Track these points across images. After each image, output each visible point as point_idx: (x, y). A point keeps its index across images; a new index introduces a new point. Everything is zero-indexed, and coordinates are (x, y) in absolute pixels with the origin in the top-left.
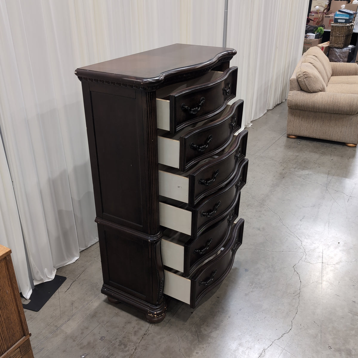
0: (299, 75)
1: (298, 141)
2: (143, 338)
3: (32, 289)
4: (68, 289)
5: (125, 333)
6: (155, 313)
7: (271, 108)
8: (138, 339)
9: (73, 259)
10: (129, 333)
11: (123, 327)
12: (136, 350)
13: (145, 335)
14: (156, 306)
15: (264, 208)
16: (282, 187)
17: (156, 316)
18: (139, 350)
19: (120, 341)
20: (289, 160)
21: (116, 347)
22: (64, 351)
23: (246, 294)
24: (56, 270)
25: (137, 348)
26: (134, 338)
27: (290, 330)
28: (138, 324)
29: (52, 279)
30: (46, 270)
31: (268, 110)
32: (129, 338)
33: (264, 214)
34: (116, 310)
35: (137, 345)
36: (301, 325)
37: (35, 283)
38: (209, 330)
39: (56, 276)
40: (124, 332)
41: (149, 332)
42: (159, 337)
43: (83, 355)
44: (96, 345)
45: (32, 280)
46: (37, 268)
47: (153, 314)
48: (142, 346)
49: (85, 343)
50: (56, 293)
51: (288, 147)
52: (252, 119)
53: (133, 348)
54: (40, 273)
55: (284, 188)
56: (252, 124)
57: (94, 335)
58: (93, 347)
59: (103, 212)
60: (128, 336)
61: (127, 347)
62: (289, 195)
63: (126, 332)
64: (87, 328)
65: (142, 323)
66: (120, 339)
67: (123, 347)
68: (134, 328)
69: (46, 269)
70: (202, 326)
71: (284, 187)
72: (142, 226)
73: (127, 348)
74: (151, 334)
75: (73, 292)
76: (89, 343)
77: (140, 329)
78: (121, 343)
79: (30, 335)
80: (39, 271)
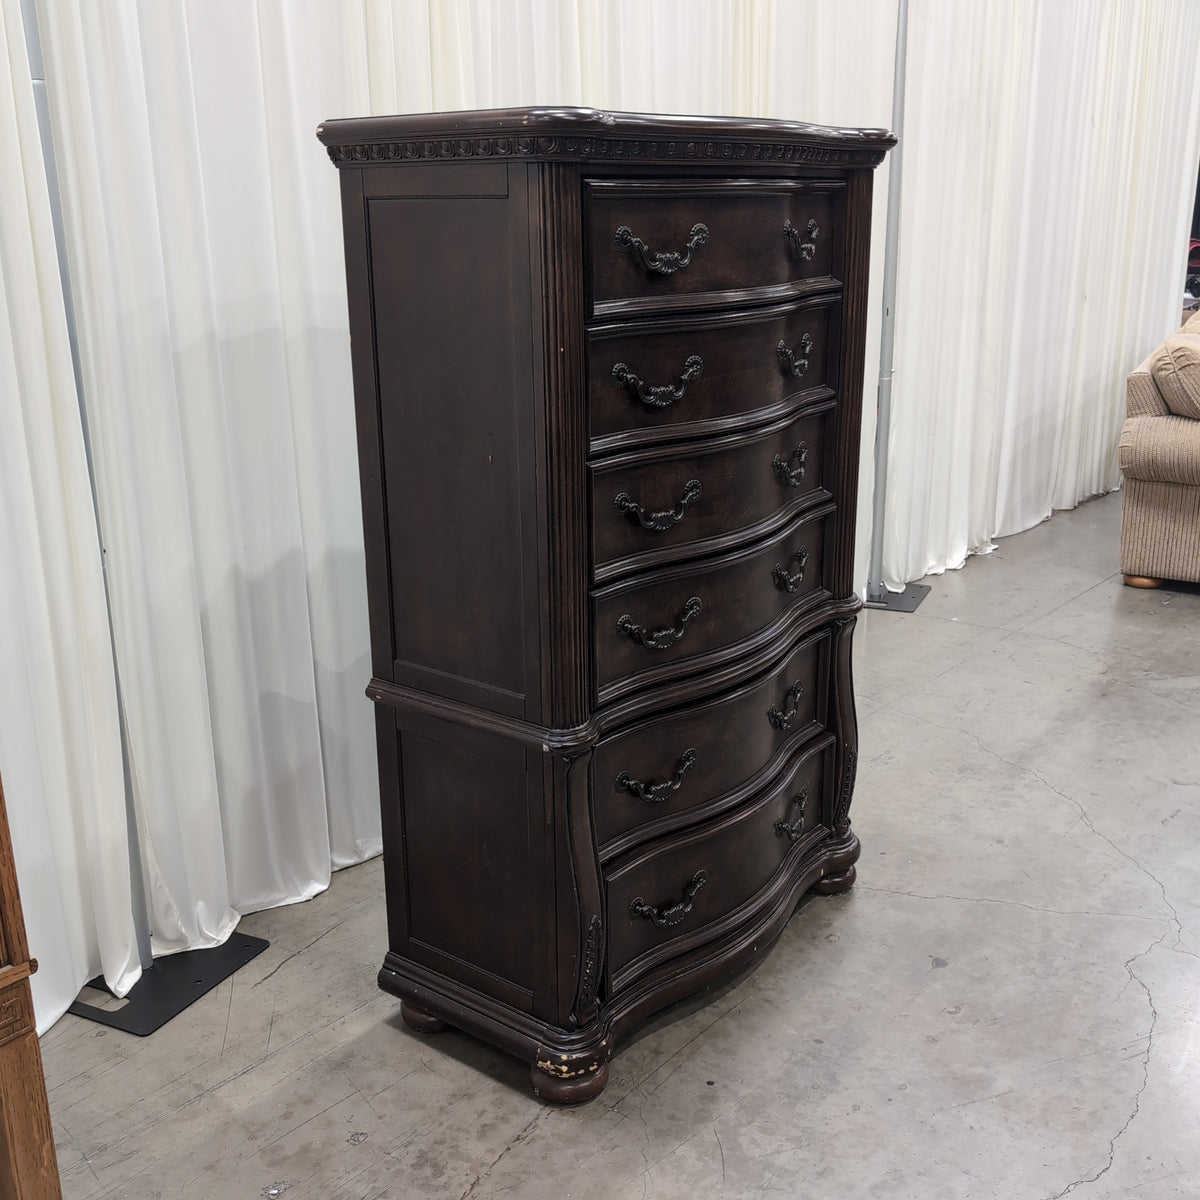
0: (1159, 360)
1: (1164, 596)
2: (509, 1149)
3: (140, 968)
4: (266, 978)
5: (445, 1126)
6: (564, 1057)
7: (1066, 504)
8: (491, 1151)
9: (305, 891)
10: (459, 1129)
11: (442, 1109)
12: (476, 1188)
13: (518, 1139)
14: (570, 1030)
15: (1023, 778)
16: (1098, 722)
17: (564, 1068)
18: (487, 1187)
19: (422, 1154)
20: (1127, 646)
21: (399, 1172)
22: (209, 1167)
23: (928, 1037)
24: (239, 918)
25: (481, 1181)
26: (476, 1149)
27: (1103, 1171)
28: (498, 1103)
29: (218, 941)
30: (200, 908)
31: (1055, 512)
32: (458, 1146)
33: (1021, 797)
34: (426, 1053)
35: (485, 1169)
36: (1149, 1158)
37: (158, 950)
38: (771, 1144)
39: (234, 934)
40: (441, 1124)
41: (537, 1132)
42: (571, 1151)
43: (274, 1188)
44: (329, 1157)
45: (144, 935)
46: (166, 890)
47: (556, 1060)
48: (503, 1174)
49: (291, 1147)
50: (224, 987)
51: (1126, 610)
52: (997, 532)
53: (463, 1179)
54: (176, 913)
55: (1104, 726)
56: (996, 547)
57: (329, 1124)
58: (318, 1164)
59: (394, 657)
60: (454, 1140)
61: (442, 1174)
62: (1123, 745)
63: (450, 1127)
64: (308, 1102)
65: (516, 1100)
66: (423, 1148)
67: (428, 1171)
68: (481, 1113)
69: (201, 903)
70: (743, 1131)
71: (1104, 723)
72: (522, 696)
73: (443, 1179)
74: (543, 1138)
75: (282, 987)
76: (305, 1150)
77: (504, 1119)
78: (423, 1159)
79: (34, 966)
80: (174, 905)
